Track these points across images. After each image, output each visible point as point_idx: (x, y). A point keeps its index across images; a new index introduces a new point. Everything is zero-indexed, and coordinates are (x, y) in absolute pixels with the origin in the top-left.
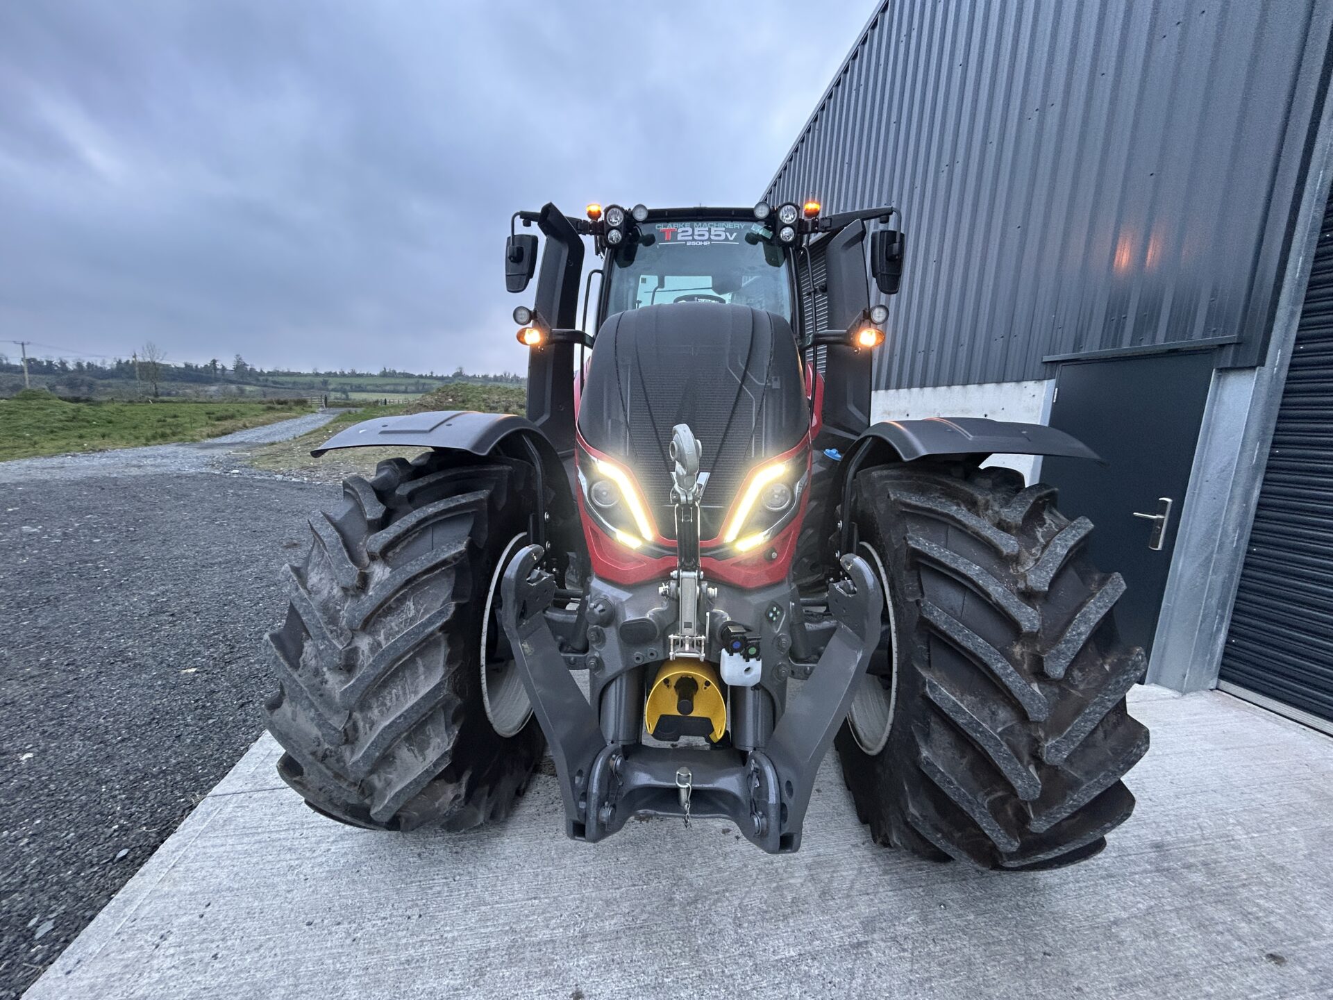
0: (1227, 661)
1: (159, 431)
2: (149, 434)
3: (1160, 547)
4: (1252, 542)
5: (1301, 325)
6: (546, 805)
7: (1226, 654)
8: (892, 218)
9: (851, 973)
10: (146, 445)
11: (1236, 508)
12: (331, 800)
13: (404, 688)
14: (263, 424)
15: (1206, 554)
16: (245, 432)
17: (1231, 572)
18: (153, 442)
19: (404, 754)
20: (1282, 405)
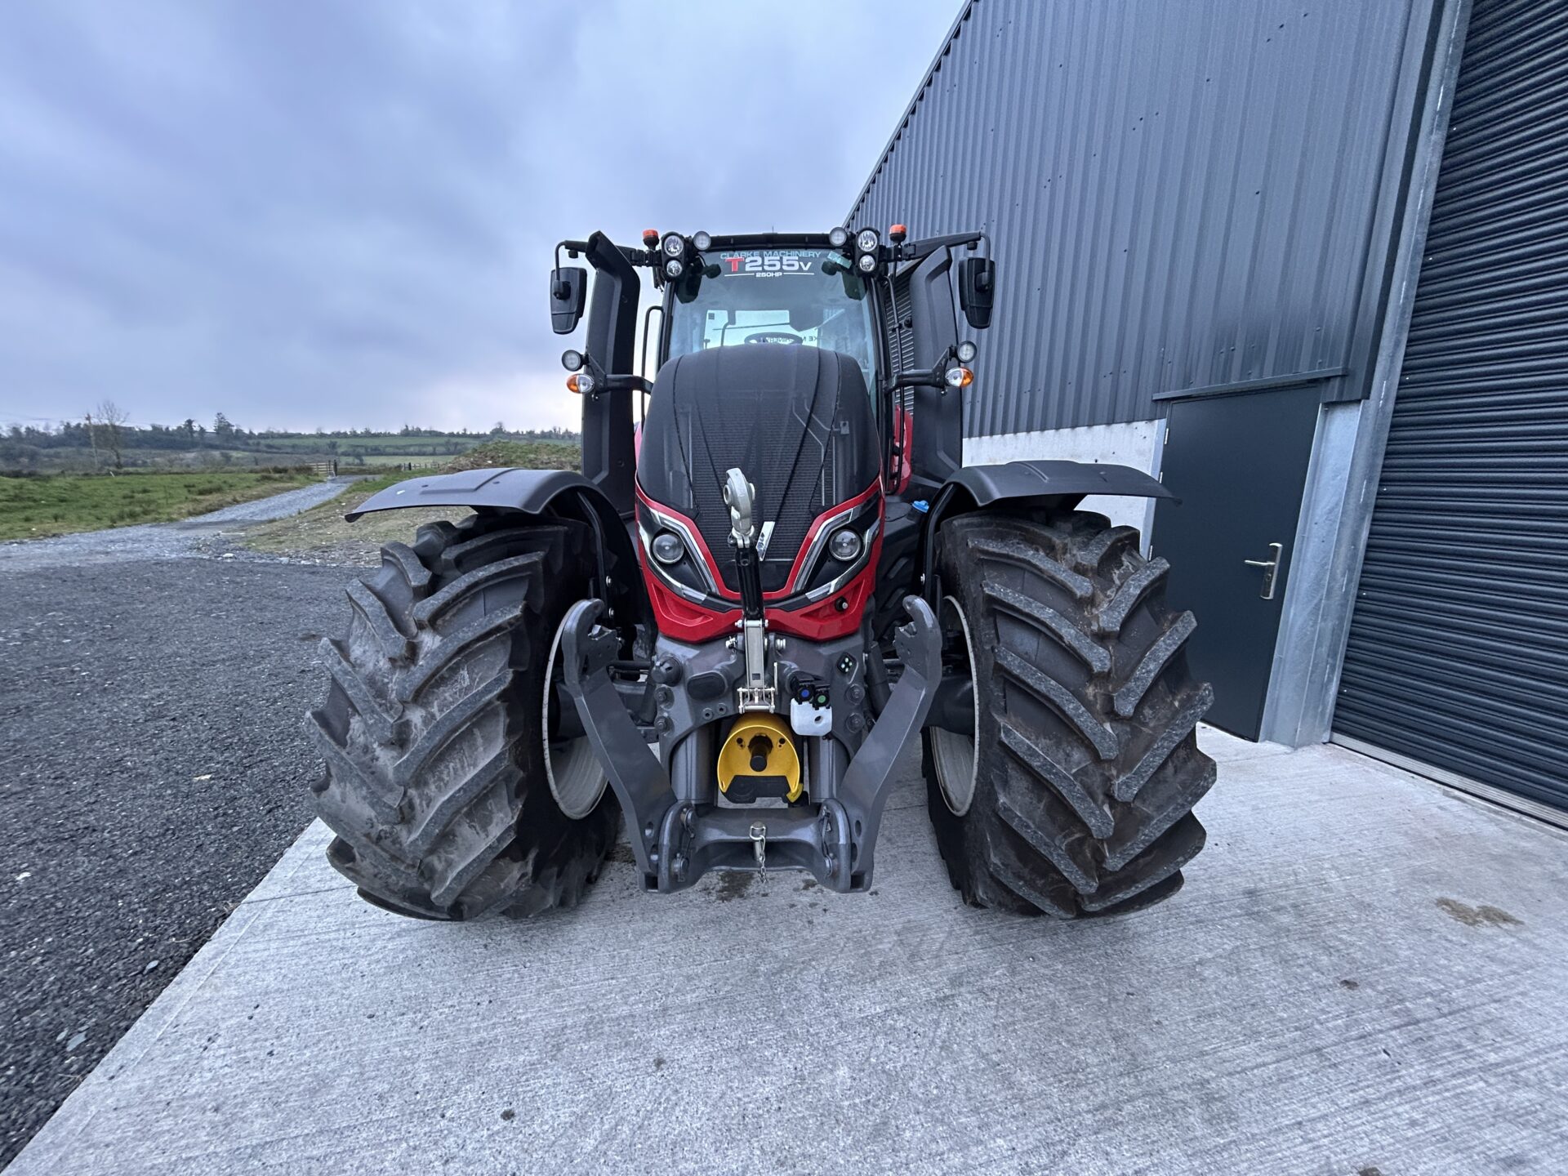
0: (1340, 713)
1: (127, 509)
2: (114, 513)
3: (1271, 596)
4: (1362, 586)
5: (1406, 355)
6: (621, 891)
7: (1338, 705)
8: (981, 243)
9: (937, 1023)
10: (112, 527)
11: (1343, 550)
12: (387, 886)
13: (462, 761)
14: (259, 497)
15: (1315, 601)
16: (235, 507)
17: (1341, 619)
18: (119, 523)
19: (465, 831)
20: (1390, 439)
